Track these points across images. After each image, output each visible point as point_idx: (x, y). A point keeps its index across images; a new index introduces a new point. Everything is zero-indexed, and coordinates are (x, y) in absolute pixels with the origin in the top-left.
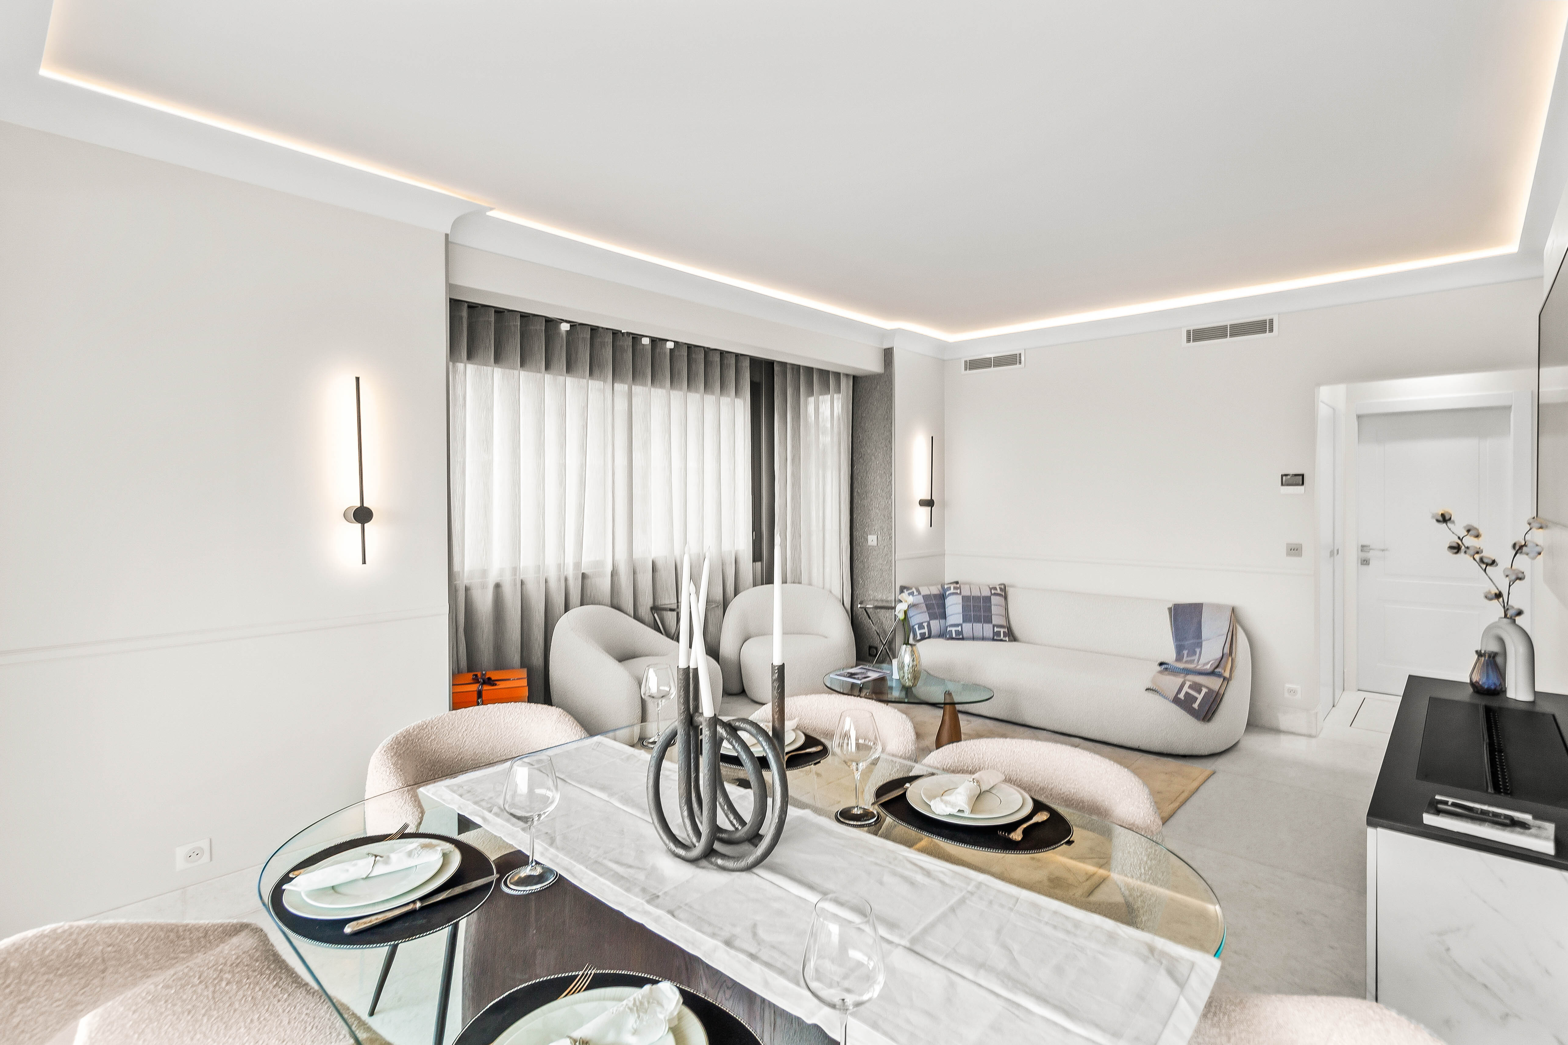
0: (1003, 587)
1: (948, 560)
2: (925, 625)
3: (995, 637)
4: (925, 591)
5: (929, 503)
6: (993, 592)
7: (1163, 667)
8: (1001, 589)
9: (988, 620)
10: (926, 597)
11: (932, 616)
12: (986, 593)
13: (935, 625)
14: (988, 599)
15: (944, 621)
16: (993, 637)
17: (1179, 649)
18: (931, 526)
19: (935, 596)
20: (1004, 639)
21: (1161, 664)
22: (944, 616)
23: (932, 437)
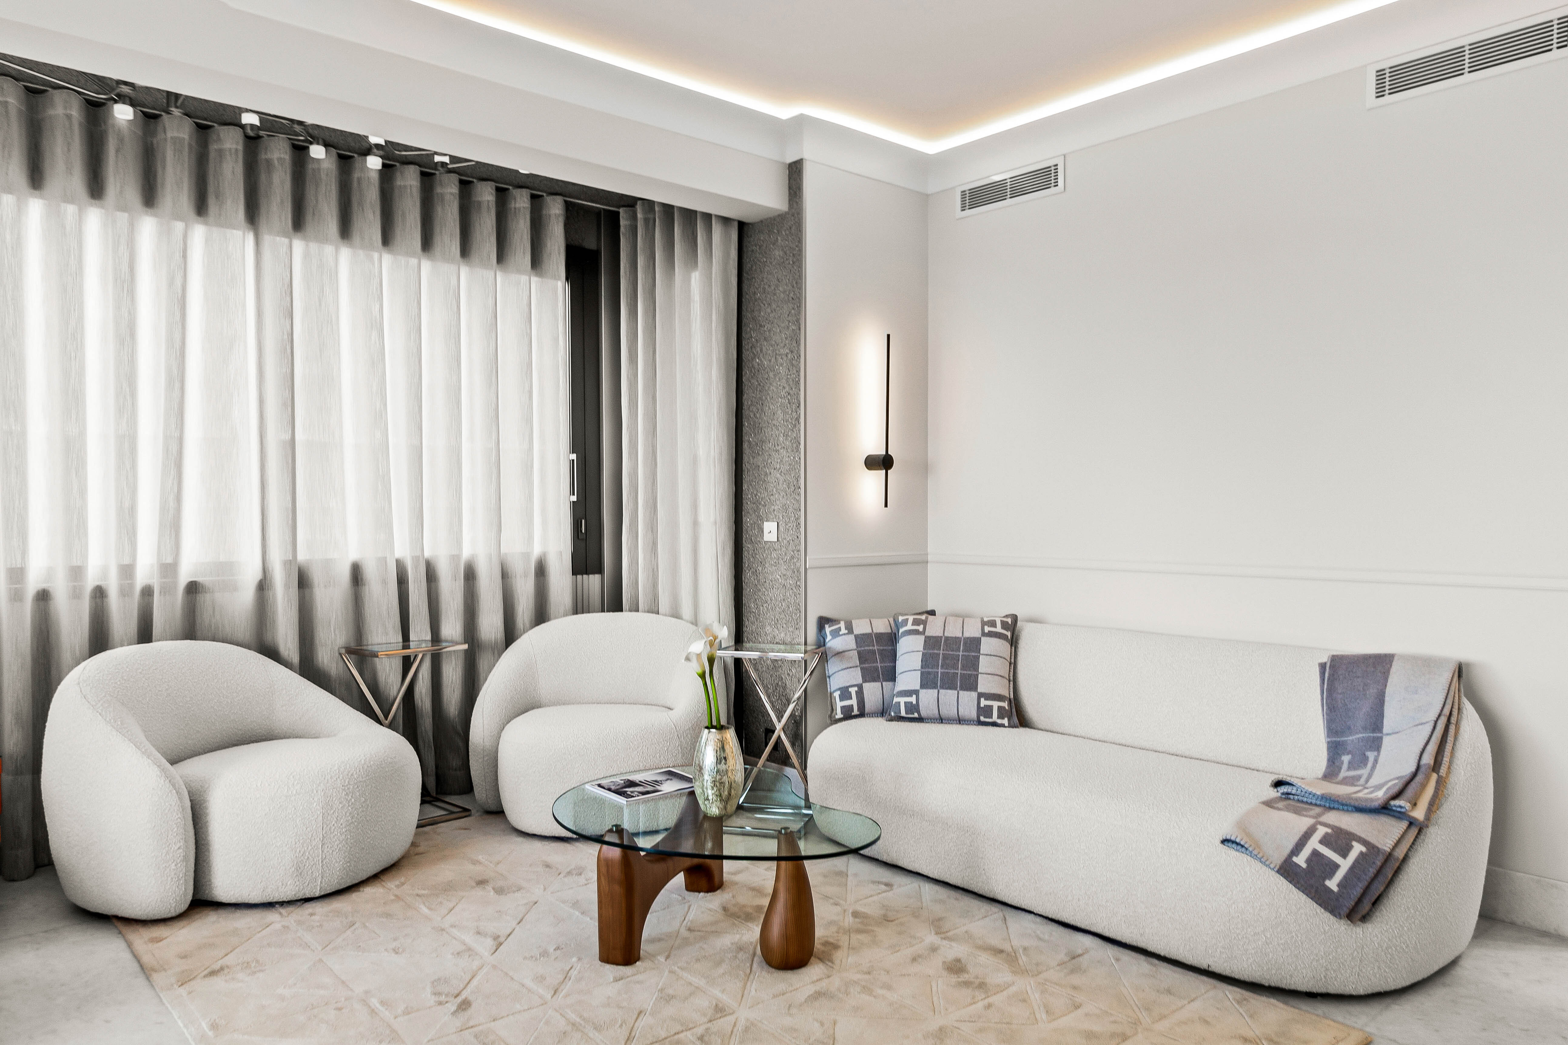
0: (1009, 620)
1: (933, 573)
2: (853, 690)
3: (983, 718)
4: (861, 627)
5: (884, 462)
6: (987, 629)
7: (1284, 789)
8: (1004, 625)
9: (970, 684)
10: (861, 639)
11: (869, 675)
12: (973, 630)
13: (873, 692)
14: (974, 644)
15: (890, 684)
16: (978, 717)
17: (1335, 750)
18: (886, 506)
19: (880, 636)
20: (999, 721)
21: (1278, 784)
22: (891, 675)
23: (888, 336)
